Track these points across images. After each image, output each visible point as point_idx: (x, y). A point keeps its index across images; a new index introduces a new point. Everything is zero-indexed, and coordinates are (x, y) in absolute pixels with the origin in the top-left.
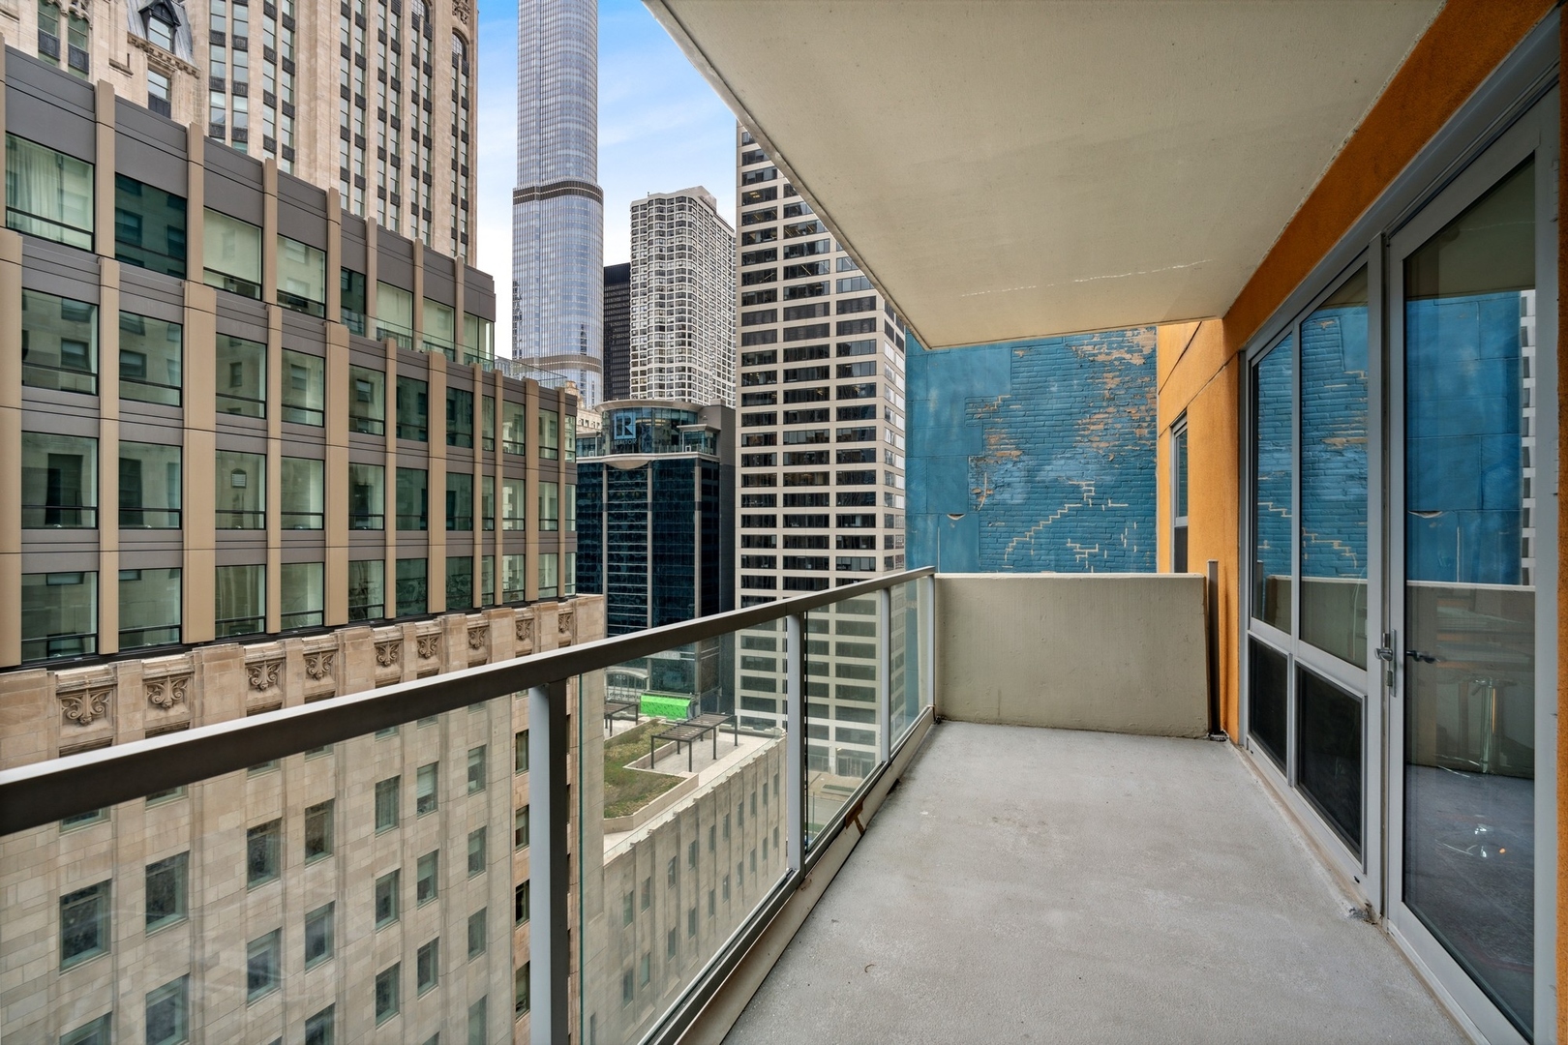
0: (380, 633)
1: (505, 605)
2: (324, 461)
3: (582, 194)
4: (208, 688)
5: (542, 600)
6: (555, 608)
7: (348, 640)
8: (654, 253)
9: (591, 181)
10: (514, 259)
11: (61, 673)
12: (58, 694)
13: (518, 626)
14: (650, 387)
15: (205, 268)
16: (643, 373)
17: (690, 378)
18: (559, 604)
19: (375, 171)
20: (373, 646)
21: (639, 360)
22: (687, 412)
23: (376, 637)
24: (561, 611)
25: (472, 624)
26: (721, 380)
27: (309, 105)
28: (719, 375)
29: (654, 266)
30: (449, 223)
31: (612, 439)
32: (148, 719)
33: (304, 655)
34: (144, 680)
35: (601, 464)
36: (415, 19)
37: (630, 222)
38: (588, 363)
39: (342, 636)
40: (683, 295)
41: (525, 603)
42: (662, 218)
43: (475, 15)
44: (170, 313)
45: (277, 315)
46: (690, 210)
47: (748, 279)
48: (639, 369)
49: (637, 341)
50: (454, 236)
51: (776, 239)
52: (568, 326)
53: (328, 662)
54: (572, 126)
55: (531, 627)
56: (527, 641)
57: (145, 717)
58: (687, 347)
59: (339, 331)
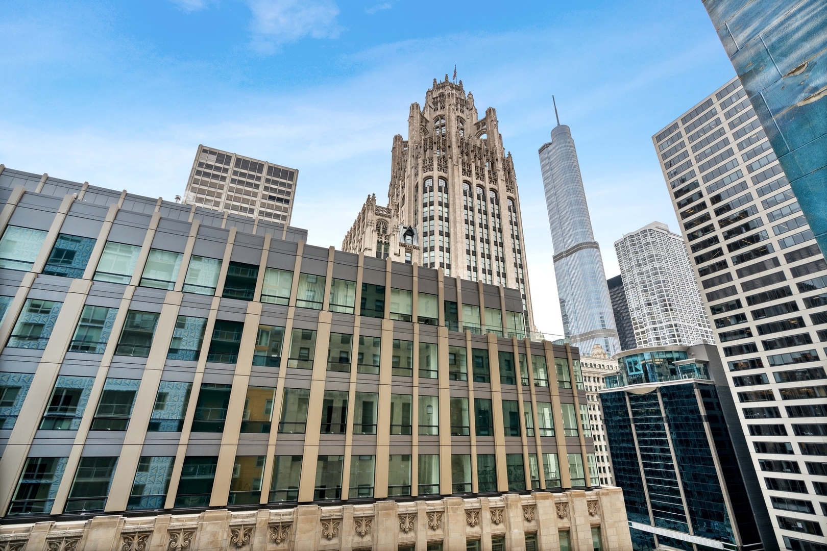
0: (468, 503)
1: (548, 489)
2: (438, 397)
3: (587, 247)
4: (380, 526)
5: (574, 488)
6: (584, 496)
7: (450, 506)
8: (633, 264)
9: (592, 241)
10: (558, 288)
11: (324, 508)
12: (321, 520)
13: (557, 507)
14: (650, 340)
15: (391, 313)
16: (643, 333)
17: (677, 330)
18: (587, 493)
19: (481, 263)
20: (464, 512)
21: (638, 325)
22: (678, 352)
23: (466, 505)
24: (589, 498)
25: (525, 503)
26: (702, 328)
27: (455, 246)
28: (700, 325)
29: (636, 271)
30: (514, 276)
31: (627, 375)
32: (354, 541)
33: (427, 513)
34: (354, 518)
35: (623, 392)
36: (478, 196)
37: (615, 252)
38: (607, 333)
39: (447, 502)
40: (659, 282)
41: (562, 490)
42: (634, 245)
43: (516, 189)
44: (375, 333)
45: (417, 327)
46: (651, 235)
47: (699, 260)
48: (640, 330)
49: (635, 315)
50: (517, 281)
51: (715, 231)
52: (592, 315)
53: (439, 520)
54: (576, 219)
55: (567, 508)
56: (565, 520)
57: (353, 540)
58: (670, 312)
59: (444, 331)
